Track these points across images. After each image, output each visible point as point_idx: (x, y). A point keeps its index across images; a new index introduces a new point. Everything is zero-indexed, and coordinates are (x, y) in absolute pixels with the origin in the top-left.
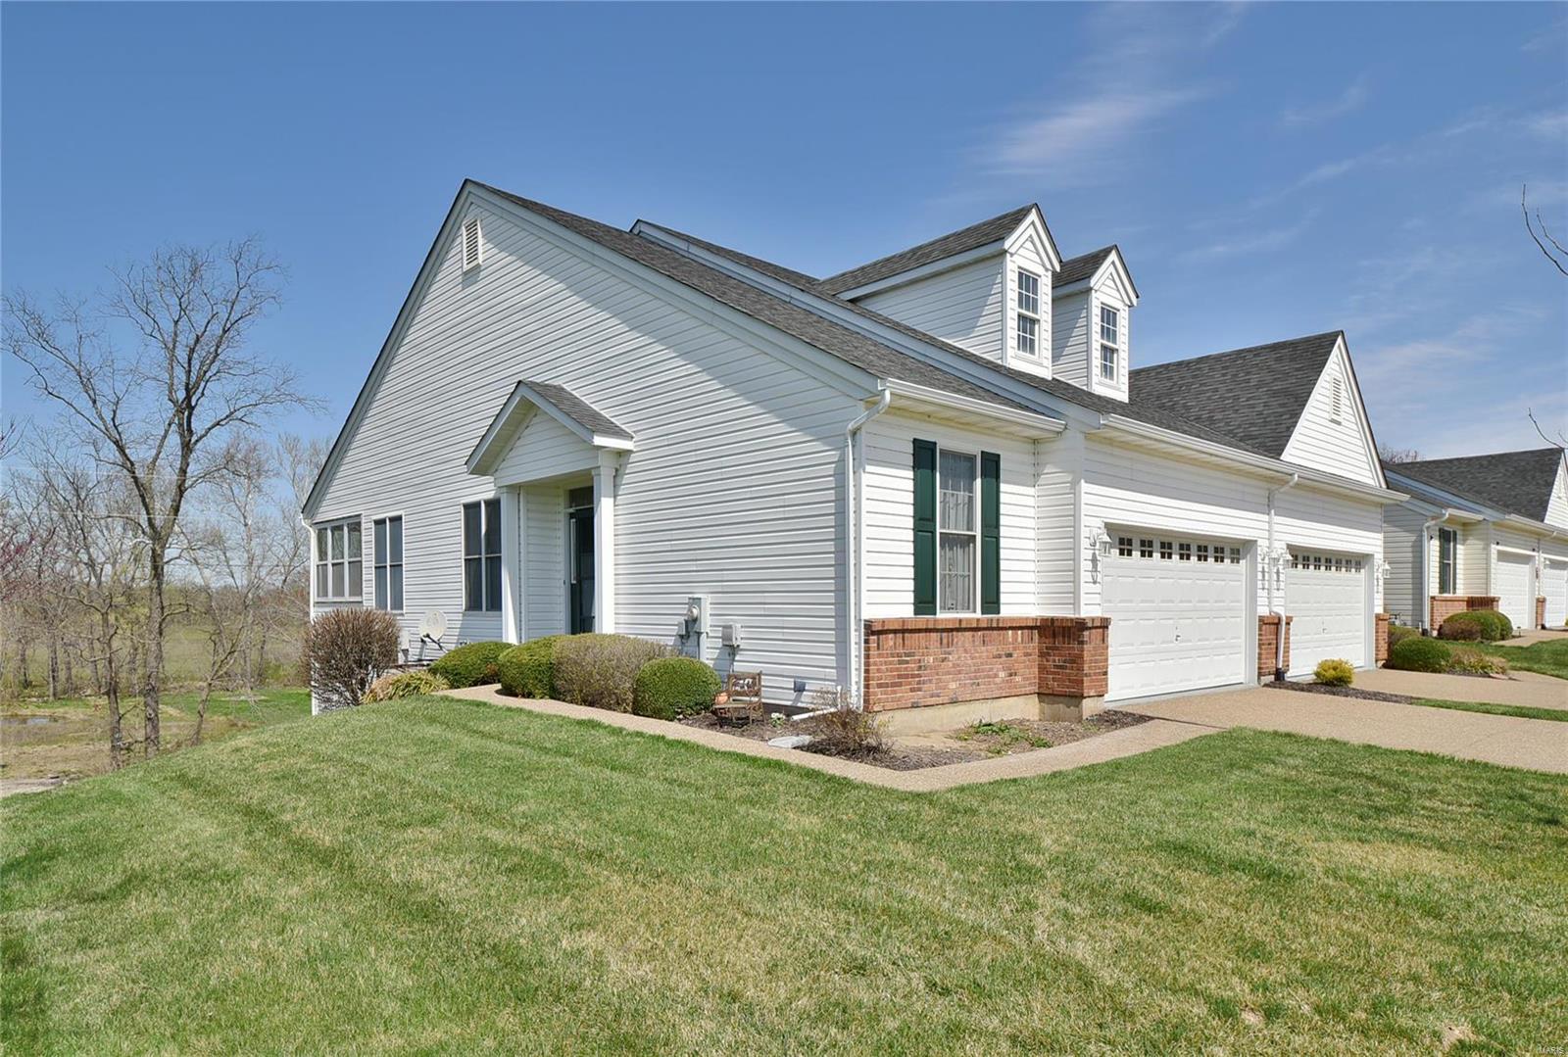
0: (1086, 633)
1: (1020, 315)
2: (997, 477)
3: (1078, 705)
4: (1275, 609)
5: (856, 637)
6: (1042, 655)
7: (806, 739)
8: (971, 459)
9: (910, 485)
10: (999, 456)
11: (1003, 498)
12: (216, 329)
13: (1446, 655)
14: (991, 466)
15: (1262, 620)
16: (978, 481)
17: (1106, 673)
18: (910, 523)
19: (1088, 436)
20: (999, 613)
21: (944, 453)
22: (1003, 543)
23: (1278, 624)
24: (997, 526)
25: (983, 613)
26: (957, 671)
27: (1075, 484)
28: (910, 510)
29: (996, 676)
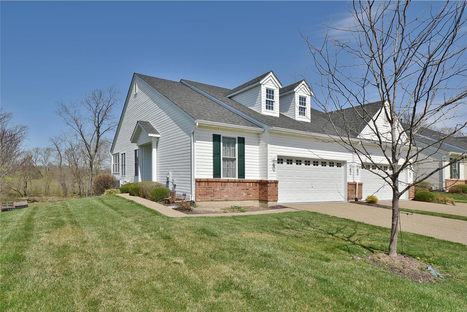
0: (269, 184)
1: (267, 101)
2: (244, 143)
3: (267, 203)
4: (355, 181)
5: (193, 183)
6: (260, 190)
7: (176, 207)
8: (235, 139)
9: (212, 146)
10: (244, 138)
11: (246, 149)
12: (105, 108)
13: (432, 197)
14: (242, 141)
15: (349, 184)
16: (237, 145)
17: (277, 195)
18: (212, 155)
19: (270, 133)
20: (244, 178)
21: (223, 137)
22: (246, 160)
23: (356, 185)
24: (244, 156)
25: (238, 178)
26: (228, 192)
27: (267, 145)
28: (212, 152)
29: (242, 194)
